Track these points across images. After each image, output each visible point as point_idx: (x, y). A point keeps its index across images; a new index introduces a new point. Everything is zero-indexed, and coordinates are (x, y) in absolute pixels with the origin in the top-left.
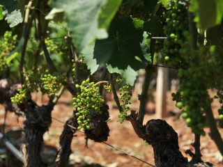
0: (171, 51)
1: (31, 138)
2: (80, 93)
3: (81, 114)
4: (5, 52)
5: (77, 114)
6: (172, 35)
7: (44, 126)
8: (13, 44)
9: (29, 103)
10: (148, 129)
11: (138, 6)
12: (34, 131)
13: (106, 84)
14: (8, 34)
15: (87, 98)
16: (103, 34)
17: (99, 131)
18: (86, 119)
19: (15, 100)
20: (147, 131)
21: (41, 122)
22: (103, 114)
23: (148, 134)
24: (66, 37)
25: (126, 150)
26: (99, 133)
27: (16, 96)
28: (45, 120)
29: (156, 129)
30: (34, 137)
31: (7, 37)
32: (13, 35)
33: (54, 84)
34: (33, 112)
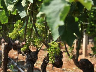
0: (91, 29)
1: (29, 66)
2: (50, 47)
3: (51, 56)
4: (18, 29)
5: (49, 56)
6: (92, 22)
7: (34, 60)
8: (21, 25)
9: (28, 51)
10: (81, 63)
11: (76, 9)
12: (30, 63)
13: (62, 43)
14: (19, 21)
15: (54, 49)
16: (62, 23)
17: (59, 63)
18: (53, 58)
19: (22, 49)
20: (80, 64)
21: (33, 58)
22: (60, 56)
23: (80, 65)
24: (44, 23)
25: (69, 70)
26: (59, 64)
27: (23, 48)
28: (35, 58)
29: (84, 63)
30: (30, 65)
31: (19, 22)
32: (21, 21)
33: (39, 43)
34: (30, 54)
